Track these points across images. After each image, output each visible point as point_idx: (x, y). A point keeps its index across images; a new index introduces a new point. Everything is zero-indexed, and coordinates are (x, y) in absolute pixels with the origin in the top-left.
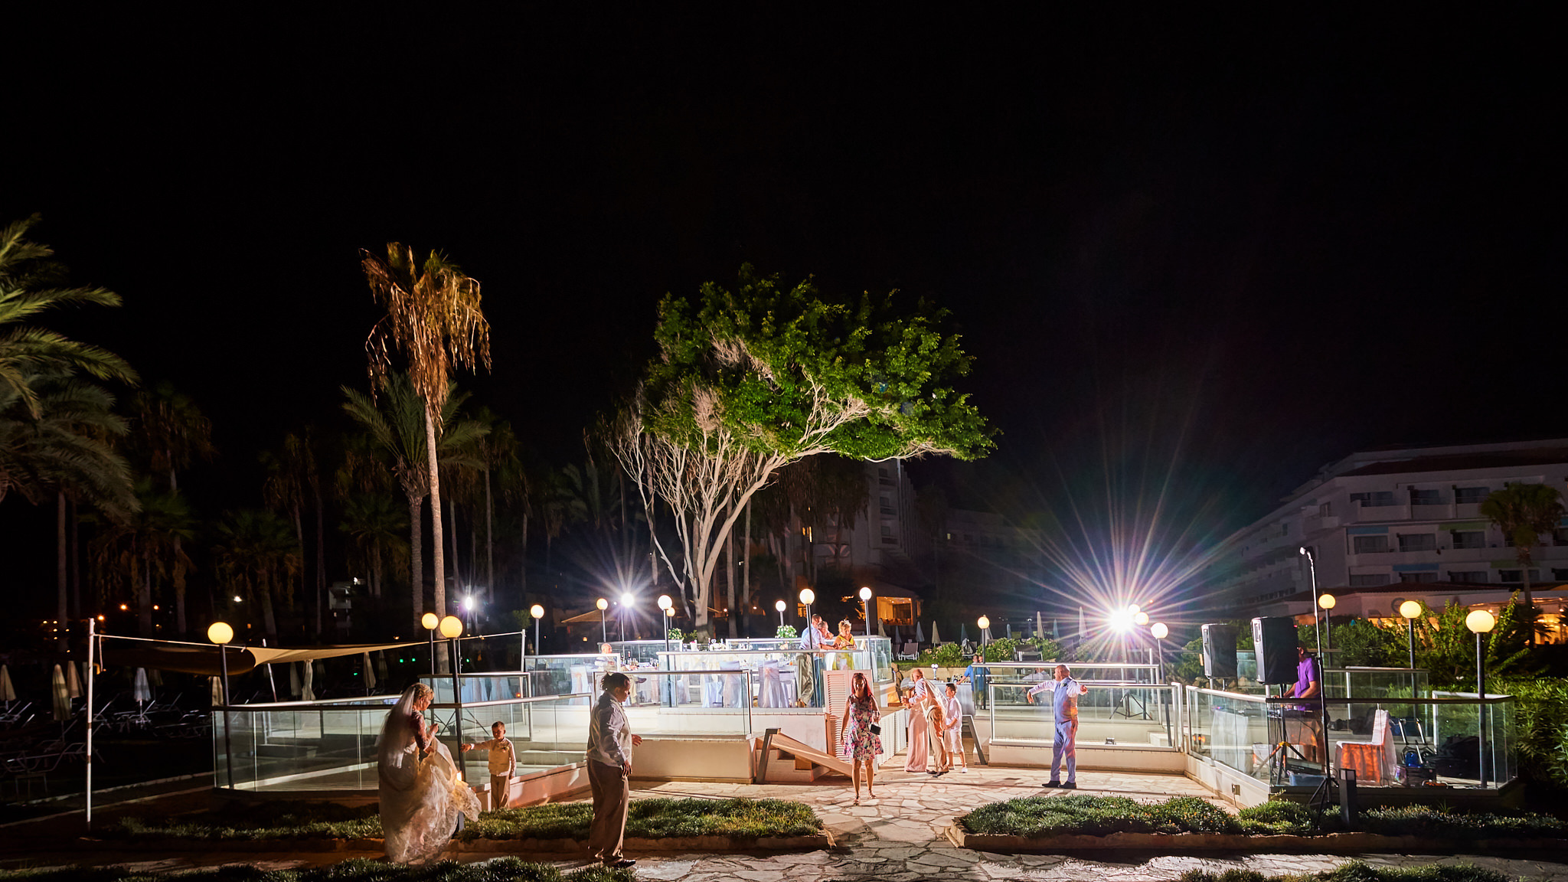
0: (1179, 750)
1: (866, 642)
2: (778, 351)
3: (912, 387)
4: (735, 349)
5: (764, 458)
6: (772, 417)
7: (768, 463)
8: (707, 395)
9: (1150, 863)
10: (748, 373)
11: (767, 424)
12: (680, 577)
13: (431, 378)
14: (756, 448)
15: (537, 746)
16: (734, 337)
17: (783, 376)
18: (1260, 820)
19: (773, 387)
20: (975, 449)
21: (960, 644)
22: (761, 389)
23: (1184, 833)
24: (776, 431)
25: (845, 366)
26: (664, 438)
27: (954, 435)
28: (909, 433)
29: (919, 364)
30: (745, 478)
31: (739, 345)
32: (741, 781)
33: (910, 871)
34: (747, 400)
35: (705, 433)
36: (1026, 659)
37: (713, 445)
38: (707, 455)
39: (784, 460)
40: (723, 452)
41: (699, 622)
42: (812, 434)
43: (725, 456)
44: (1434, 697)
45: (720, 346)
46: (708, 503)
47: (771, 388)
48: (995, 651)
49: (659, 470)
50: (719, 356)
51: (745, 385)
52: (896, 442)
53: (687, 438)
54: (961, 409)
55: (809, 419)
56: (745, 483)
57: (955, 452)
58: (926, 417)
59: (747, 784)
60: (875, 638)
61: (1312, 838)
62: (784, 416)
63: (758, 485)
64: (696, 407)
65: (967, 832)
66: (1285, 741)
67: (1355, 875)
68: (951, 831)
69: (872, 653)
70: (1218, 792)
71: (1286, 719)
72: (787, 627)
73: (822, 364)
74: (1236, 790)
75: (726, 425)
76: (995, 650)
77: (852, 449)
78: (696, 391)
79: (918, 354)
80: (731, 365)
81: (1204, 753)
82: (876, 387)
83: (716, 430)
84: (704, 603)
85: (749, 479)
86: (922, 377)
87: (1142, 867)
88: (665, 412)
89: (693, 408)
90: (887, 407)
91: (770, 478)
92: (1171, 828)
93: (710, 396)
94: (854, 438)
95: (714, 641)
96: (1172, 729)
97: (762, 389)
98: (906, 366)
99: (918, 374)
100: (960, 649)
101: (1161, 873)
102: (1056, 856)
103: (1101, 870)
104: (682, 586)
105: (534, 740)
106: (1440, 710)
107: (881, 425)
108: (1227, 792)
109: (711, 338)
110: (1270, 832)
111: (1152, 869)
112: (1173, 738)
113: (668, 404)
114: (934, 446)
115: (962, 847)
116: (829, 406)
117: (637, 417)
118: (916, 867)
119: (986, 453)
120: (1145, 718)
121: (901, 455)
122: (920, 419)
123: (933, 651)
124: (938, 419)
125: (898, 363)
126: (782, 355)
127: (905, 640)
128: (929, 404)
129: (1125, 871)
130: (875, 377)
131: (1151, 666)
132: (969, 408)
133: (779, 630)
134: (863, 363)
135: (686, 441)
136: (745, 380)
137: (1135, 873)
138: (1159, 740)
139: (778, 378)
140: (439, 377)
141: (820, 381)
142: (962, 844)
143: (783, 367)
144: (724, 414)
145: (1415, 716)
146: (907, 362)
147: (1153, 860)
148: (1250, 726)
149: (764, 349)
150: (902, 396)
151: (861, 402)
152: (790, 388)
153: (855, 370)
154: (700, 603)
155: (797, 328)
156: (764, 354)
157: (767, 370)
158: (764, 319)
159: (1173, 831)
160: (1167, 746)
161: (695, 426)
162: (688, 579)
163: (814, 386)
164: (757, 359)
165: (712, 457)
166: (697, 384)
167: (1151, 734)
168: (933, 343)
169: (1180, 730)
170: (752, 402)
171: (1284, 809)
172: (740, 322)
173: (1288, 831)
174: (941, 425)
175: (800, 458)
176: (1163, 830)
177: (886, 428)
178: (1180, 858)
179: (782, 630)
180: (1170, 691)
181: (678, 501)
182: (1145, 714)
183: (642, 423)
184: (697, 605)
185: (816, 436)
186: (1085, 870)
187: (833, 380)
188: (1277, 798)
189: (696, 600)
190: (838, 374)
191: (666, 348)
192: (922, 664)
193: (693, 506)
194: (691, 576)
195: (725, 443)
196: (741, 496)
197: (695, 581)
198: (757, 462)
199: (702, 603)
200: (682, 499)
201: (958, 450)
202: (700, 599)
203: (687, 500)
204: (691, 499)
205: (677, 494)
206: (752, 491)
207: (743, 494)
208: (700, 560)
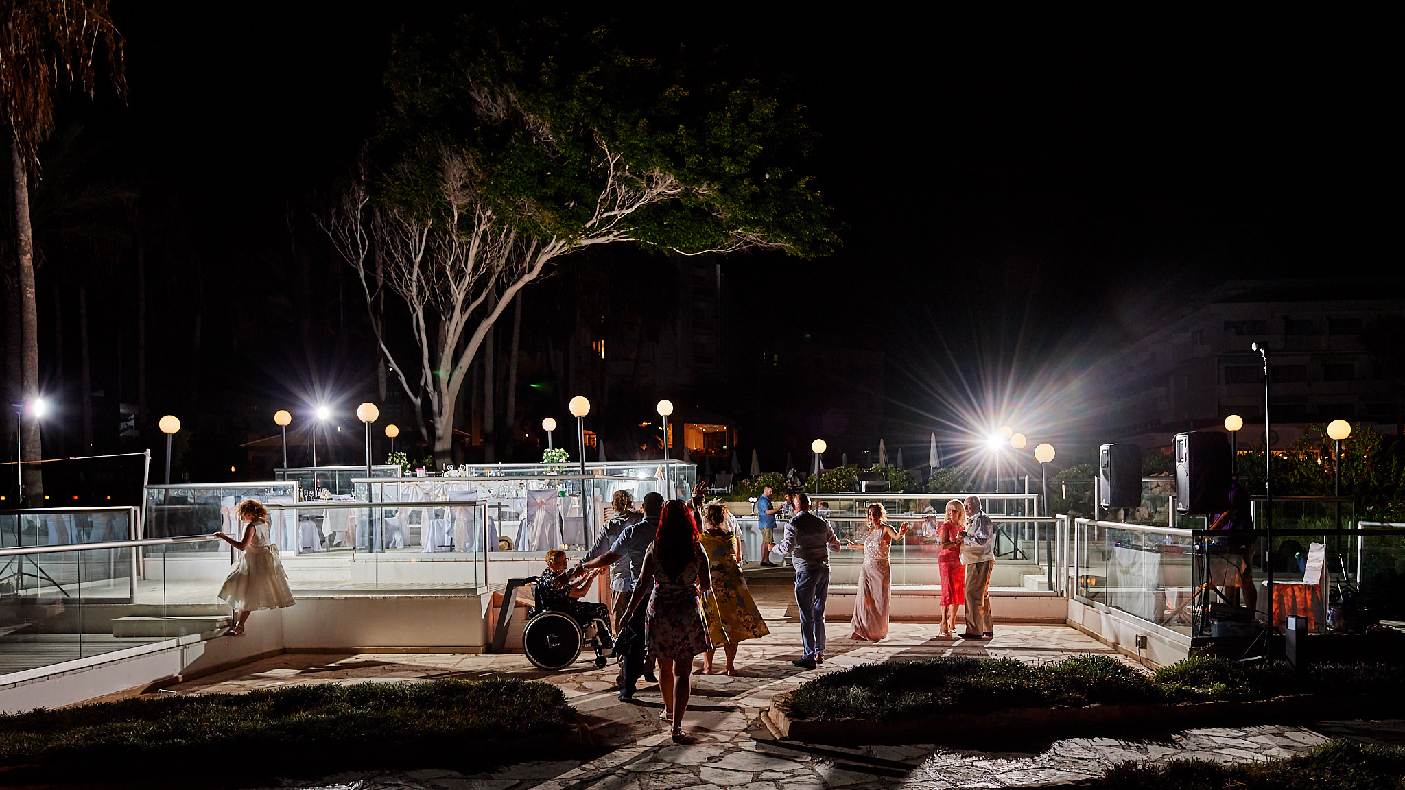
0: (1062, 593)
1: (663, 470)
2: (563, 107)
3: (738, 163)
4: (500, 102)
5: (538, 245)
6: (551, 192)
7: (542, 251)
8: (460, 159)
9: (1052, 750)
10: (518, 132)
11: (542, 201)
12: (416, 389)
13: (23, 101)
14: (527, 231)
15: (141, 611)
16: (500, 86)
17: (566, 139)
18: (1185, 683)
19: (553, 154)
20: (815, 244)
21: (785, 474)
22: (535, 154)
23: (1093, 705)
24: (554, 209)
25: (651, 132)
26: (396, 213)
27: (790, 225)
28: (733, 221)
29: (748, 135)
30: (511, 269)
31: (508, 97)
32: (468, 650)
33: (707, 783)
34: (516, 167)
35: (455, 207)
36: (869, 489)
37: (467, 224)
38: (457, 236)
39: (565, 249)
40: (480, 234)
41: (439, 447)
42: (604, 216)
43: (483, 240)
44: (1360, 527)
45: (481, 97)
46: (459, 296)
47: (550, 155)
48: (830, 482)
49: (389, 254)
50: (478, 110)
51: (514, 148)
52: (715, 231)
53: (429, 213)
54: (800, 194)
55: (601, 197)
56: (511, 276)
57: (789, 247)
58: (755, 202)
59: (477, 654)
60: (676, 464)
61: (1253, 703)
62: (568, 191)
63: (527, 278)
64: (443, 173)
65: (794, 717)
66: (1208, 582)
67: (1341, 759)
68: (769, 714)
69: (671, 482)
70: (1115, 645)
71: (1211, 556)
72: (557, 450)
73: (621, 127)
74: (1142, 642)
75: (486, 199)
76: (830, 480)
77: (658, 237)
78: (445, 153)
79: (748, 124)
80: (496, 121)
81: (1094, 597)
82: (691, 161)
83: (471, 204)
84: (447, 423)
85: (517, 270)
86: (751, 152)
87: (1043, 756)
88: (398, 179)
89: (439, 174)
90: (704, 186)
91: (547, 267)
92: (1075, 699)
93: (464, 160)
94: (660, 224)
95: (450, 467)
96: (1054, 570)
97: (537, 154)
98: (731, 136)
99: (746, 148)
100: (787, 480)
101: (1070, 764)
102: (921, 745)
103: (986, 763)
104: (418, 401)
105: (138, 601)
106: (1365, 542)
107: (697, 210)
108: (1128, 644)
109: (468, 86)
110: (1201, 697)
111: (1057, 759)
112: (1054, 580)
113: (403, 169)
114: (763, 238)
115: (786, 739)
116: (629, 182)
117: (359, 185)
118: (716, 776)
119: (828, 250)
120: (1016, 558)
121: (721, 249)
122: (747, 203)
123: (751, 482)
124: (770, 202)
125: (721, 133)
126: (568, 112)
127: (716, 470)
128: (760, 185)
129: (1021, 764)
130: (690, 148)
131: (1026, 496)
132: (810, 194)
133: (545, 454)
134: (674, 130)
135: (427, 216)
136: (513, 141)
137: (1034, 766)
138: (1037, 583)
139: (560, 142)
140: (36, 102)
141: (617, 150)
142: (786, 734)
143: (568, 128)
144: (482, 183)
145: (1336, 550)
146: (733, 132)
147: (1055, 745)
148: (1162, 564)
149: (542, 103)
150: (725, 173)
151: (671, 179)
152: (576, 156)
153: (666, 138)
154: (441, 422)
155: (588, 80)
156: (542, 110)
157: (545, 131)
158: (543, 64)
159: (1078, 702)
160: (1046, 590)
161: (441, 198)
162: (426, 393)
163: (609, 157)
164: (531, 116)
165: (464, 239)
166: (445, 145)
167: (1026, 576)
168: (767, 111)
169: (1064, 571)
170: (522, 170)
171: (1213, 666)
172: (509, 67)
173: (1223, 694)
174: (773, 209)
175: (586, 246)
176: (1064, 701)
177: (702, 214)
178: (1090, 740)
179: (550, 454)
180: (1053, 526)
181: (414, 292)
182: (1016, 549)
183: (366, 193)
184: (438, 425)
185: (610, 219)
186: (965, 765)
187: (634, 149)
188: (1202, 654)
189: (437, 419)
190: (642, 141)
191: (401, 96)
192: (737, 497)
193: (436, 301)
194: (430, 388)
195: (484, 222)
196: (506, 290)
197: (436, 396)
198: (528, 248)
199: (444, 423)
200: (421, 291)
201: (794, 245)
202: (442, 418)
203: (428, 293)
204: (433, 292)
205: (414, 285)
206: (520, 285)
207: (508, 287)
208: (443, 374)
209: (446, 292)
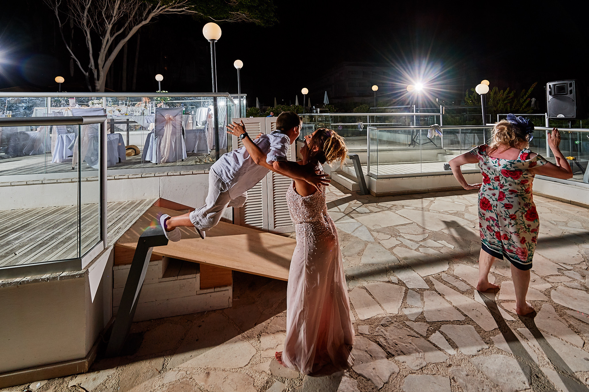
5: (149, 9)
7: (152, 12)
12: (87, 69)
30: (136, 19)
46: (109, 27)
56: (136, 22)
57: (257, 21)
63: (144, 23)
84: (102, 84)
85: (139, 19)
104: (87, 74)
162: (91, 70)
181: (85, 22)
184: (97, 85)
189: (97, 82)
194: (93, 68)
196: (133, 27)
197: (96, 71)
198: (145, 10)
199: (100, 84)
200: (88, 22)
201: (260, 20)
202: (99, 82)
203: (92, 24)
204: (95, 23)
205: (85, 19)
206: (140, 25)
207: (134, 26)
208: (100, 62)
209: (102, 23)
